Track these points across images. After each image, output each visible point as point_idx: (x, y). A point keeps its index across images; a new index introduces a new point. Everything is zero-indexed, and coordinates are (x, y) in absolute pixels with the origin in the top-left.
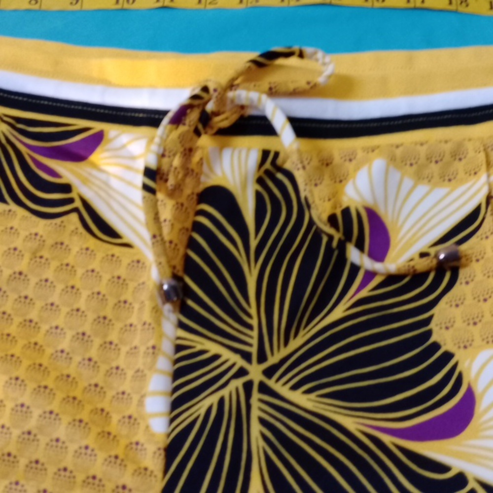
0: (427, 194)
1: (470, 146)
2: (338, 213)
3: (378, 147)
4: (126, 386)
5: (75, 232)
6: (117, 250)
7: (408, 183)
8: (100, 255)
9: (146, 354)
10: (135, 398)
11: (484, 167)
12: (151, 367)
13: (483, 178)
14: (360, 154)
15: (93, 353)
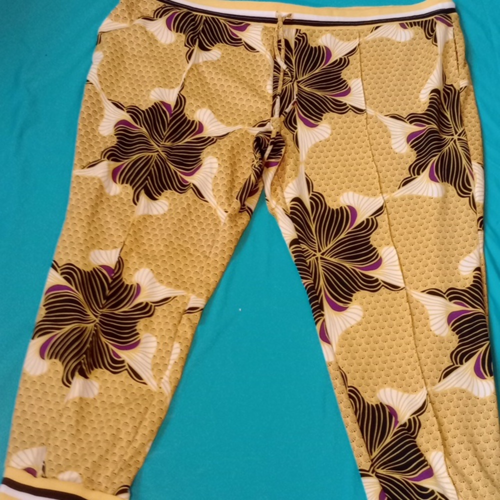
0: (342, 44)
1: (355, 32)
2: (317, 47)
3: (329, 30)
4: (261, 84)
5: (244, 50)
6: (255, 54)
7: (337, 40)
8: (251, 56)
9: (267, 76)
10: (264, 86)
11: (358, 37)
12: (268, 79)
13: (358, 39)
14: (324, 32)
15: (252, 77)
